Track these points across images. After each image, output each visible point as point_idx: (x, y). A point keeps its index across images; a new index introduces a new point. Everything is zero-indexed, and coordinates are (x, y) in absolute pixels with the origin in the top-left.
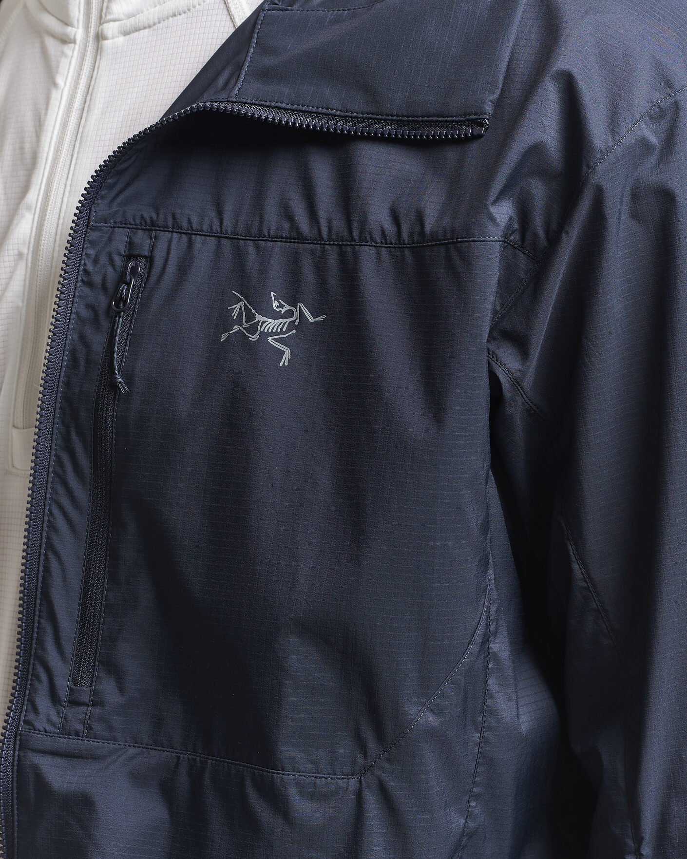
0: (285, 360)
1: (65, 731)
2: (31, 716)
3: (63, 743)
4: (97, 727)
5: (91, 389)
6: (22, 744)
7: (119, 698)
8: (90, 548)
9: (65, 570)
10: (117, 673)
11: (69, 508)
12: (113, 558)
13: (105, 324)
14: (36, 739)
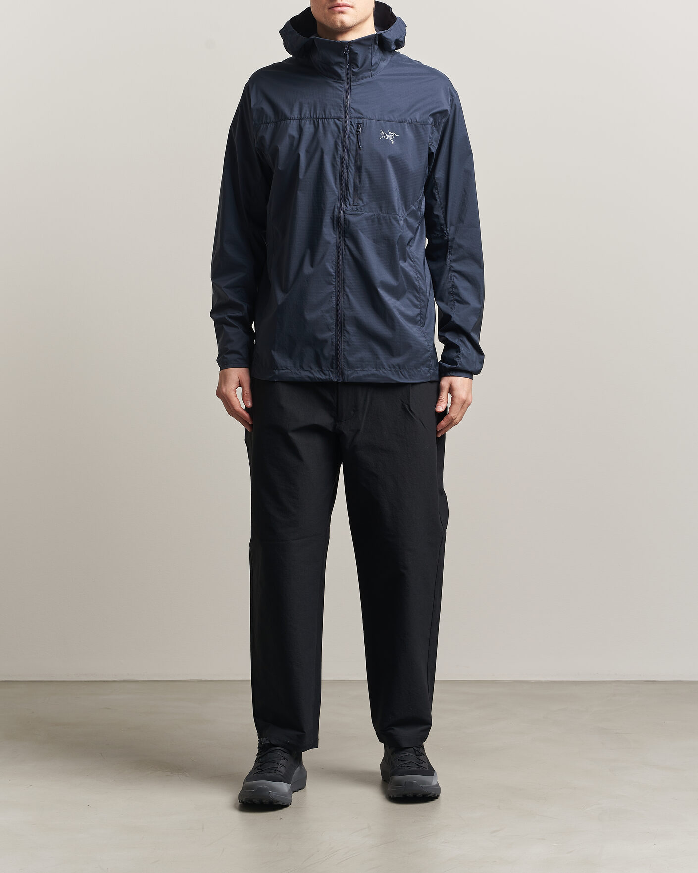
0: (393, 142)
1: (353, 211)
2: (346, 208)
3: (353, 213)
4: (359, 210)
5: (355, 148)
6: (344, 213)
7: (363, 204)
8: (355, 177)
9: (350, 181)
10: (362, 200)
11: (351, 170)
12: (360, 178)
13: (356, 136)
14: (348, 212)
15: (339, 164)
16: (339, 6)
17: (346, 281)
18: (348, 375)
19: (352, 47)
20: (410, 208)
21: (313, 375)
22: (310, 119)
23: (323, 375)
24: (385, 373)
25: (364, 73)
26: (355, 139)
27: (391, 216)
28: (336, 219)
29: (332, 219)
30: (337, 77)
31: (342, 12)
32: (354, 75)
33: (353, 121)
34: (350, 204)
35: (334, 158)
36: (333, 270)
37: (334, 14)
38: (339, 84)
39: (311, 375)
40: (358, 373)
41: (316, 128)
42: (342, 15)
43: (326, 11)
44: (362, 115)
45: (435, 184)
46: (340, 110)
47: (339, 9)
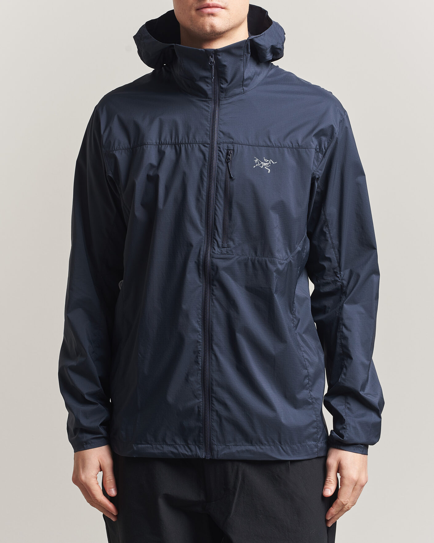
0: (269, 171)
1: (222, 253)
2: (214, 251)
3: (222, 256)
4: (230, 252)
5: (223, 179)
6: (212, 257)
7: (234, 246)
8: (224, 213)
9: (219, 219)
10: (233, 240)
11: (219, 205)
12: (230, 215)
13: (225, 164)
14: (215, 256)
15: (204, 198)
16: (209, 6)
17: (215, 338)
18: (218, 451)
19: (219, 57)
20: (295, 249)
21: (178, 450)
22: (171, 144)
23: (189, 450)
24: (262, 449)
25: (235, 90)
26: (224, 168)
27: (267, 259)
28: (201, 263)
29: (198, 264)
30: (203, 94)
31: (213, 15)
32: (223, 92)
33: (221, 146)
34: (218, 246)
35: (199, 191)
36: (199, 324)
37: (202, 15)
38: (205, 103)
39: (175, 451)
40: (229, 449)
41: (178, 154)
42: (212, 18)
43: (193, 13)
44: (233, 139)
45: (326, 221)
46: (207, 134)
47: (209, 10)
